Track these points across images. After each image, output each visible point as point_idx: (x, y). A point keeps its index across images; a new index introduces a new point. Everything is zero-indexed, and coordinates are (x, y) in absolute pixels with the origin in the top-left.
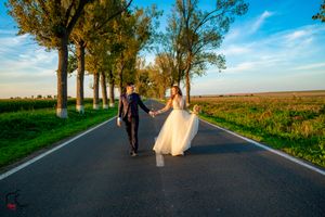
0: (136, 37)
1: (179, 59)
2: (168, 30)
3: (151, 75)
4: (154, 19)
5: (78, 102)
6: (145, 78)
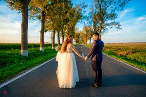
4: (83, 9)
5: (41, 45)
6: (78, 36)
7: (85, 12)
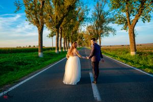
0: (78, 20)
1: (97, 29)
2: (92, 16)
3: (84, 36)
7: (88, 14)
